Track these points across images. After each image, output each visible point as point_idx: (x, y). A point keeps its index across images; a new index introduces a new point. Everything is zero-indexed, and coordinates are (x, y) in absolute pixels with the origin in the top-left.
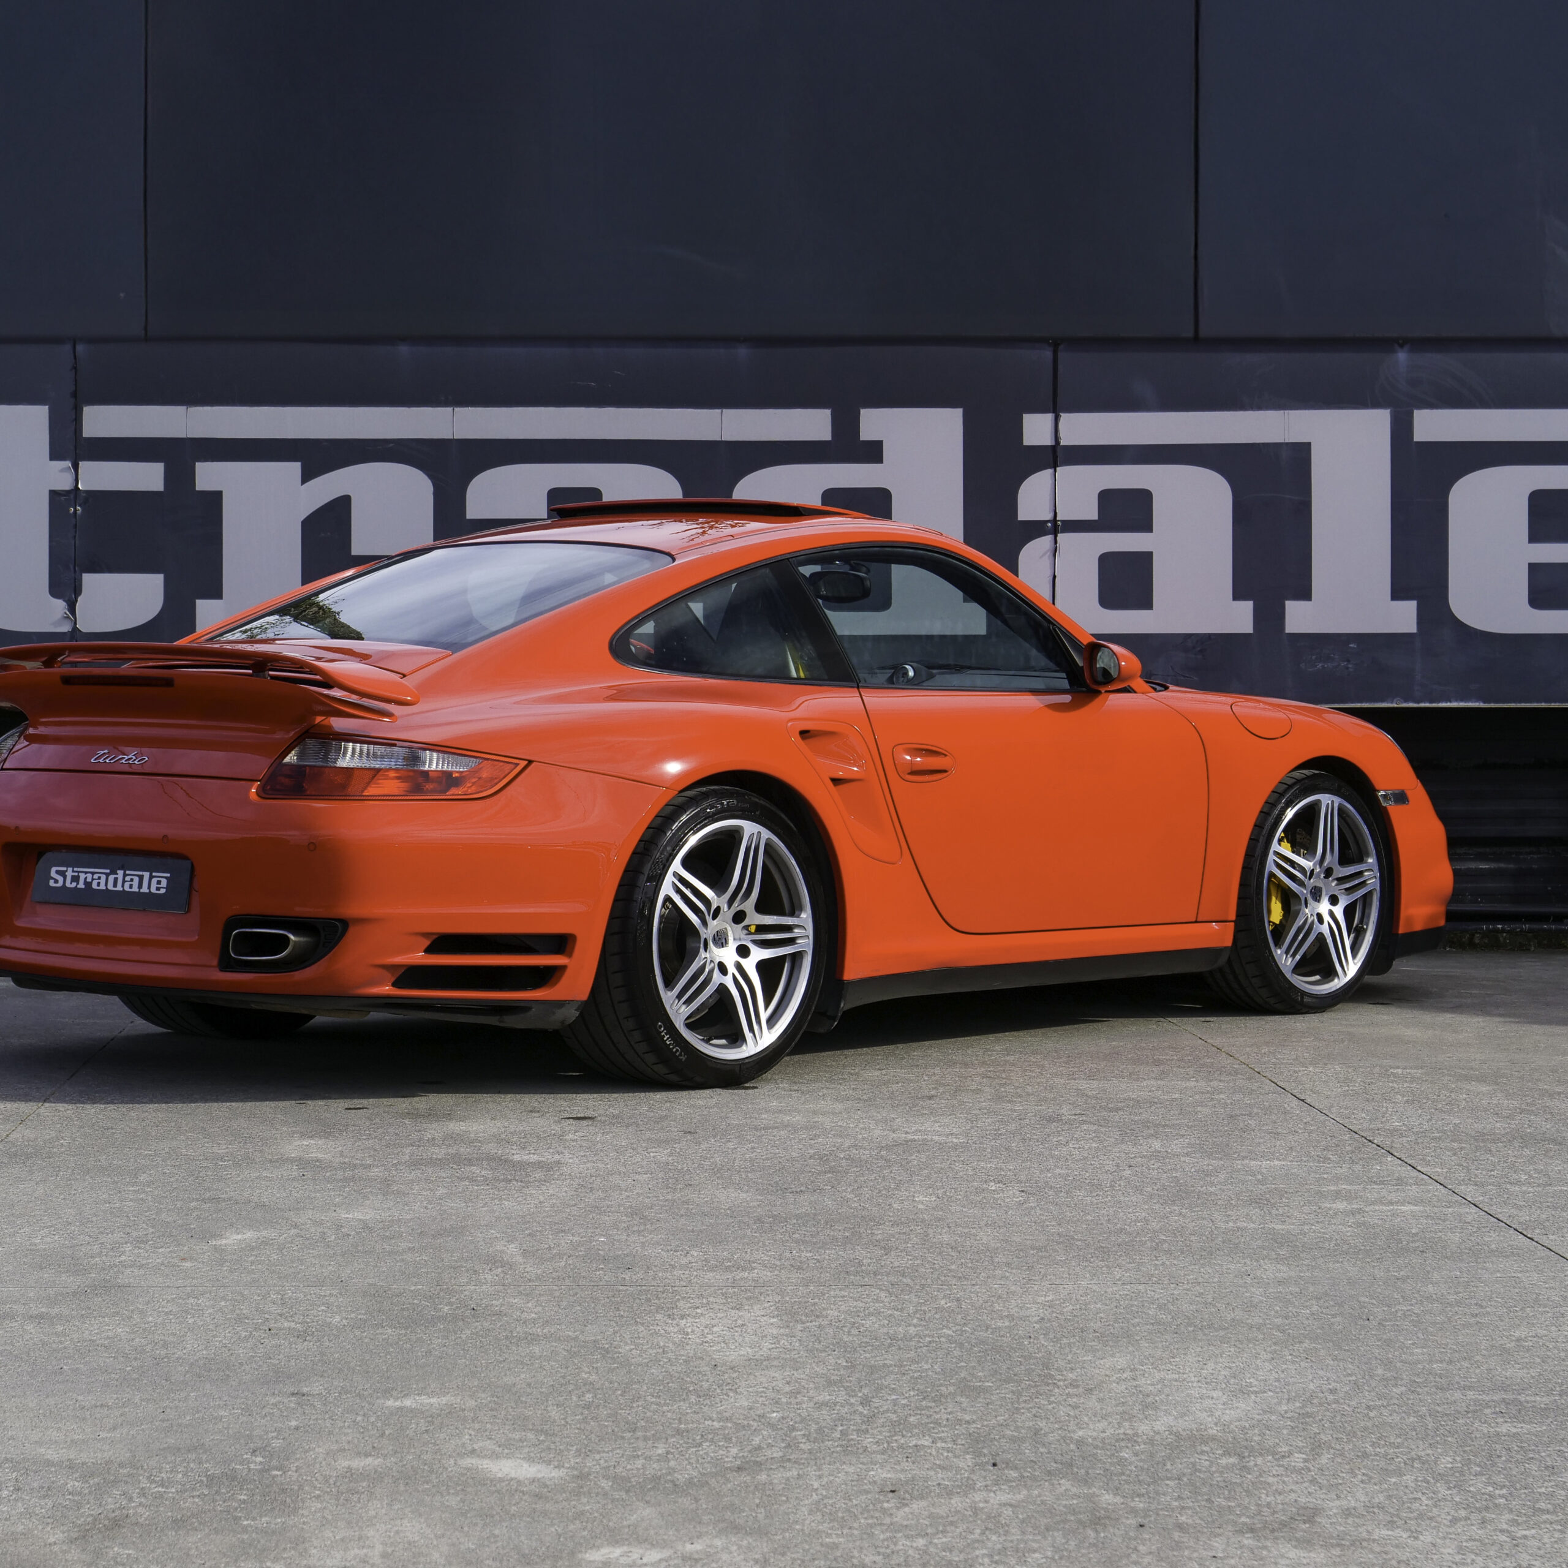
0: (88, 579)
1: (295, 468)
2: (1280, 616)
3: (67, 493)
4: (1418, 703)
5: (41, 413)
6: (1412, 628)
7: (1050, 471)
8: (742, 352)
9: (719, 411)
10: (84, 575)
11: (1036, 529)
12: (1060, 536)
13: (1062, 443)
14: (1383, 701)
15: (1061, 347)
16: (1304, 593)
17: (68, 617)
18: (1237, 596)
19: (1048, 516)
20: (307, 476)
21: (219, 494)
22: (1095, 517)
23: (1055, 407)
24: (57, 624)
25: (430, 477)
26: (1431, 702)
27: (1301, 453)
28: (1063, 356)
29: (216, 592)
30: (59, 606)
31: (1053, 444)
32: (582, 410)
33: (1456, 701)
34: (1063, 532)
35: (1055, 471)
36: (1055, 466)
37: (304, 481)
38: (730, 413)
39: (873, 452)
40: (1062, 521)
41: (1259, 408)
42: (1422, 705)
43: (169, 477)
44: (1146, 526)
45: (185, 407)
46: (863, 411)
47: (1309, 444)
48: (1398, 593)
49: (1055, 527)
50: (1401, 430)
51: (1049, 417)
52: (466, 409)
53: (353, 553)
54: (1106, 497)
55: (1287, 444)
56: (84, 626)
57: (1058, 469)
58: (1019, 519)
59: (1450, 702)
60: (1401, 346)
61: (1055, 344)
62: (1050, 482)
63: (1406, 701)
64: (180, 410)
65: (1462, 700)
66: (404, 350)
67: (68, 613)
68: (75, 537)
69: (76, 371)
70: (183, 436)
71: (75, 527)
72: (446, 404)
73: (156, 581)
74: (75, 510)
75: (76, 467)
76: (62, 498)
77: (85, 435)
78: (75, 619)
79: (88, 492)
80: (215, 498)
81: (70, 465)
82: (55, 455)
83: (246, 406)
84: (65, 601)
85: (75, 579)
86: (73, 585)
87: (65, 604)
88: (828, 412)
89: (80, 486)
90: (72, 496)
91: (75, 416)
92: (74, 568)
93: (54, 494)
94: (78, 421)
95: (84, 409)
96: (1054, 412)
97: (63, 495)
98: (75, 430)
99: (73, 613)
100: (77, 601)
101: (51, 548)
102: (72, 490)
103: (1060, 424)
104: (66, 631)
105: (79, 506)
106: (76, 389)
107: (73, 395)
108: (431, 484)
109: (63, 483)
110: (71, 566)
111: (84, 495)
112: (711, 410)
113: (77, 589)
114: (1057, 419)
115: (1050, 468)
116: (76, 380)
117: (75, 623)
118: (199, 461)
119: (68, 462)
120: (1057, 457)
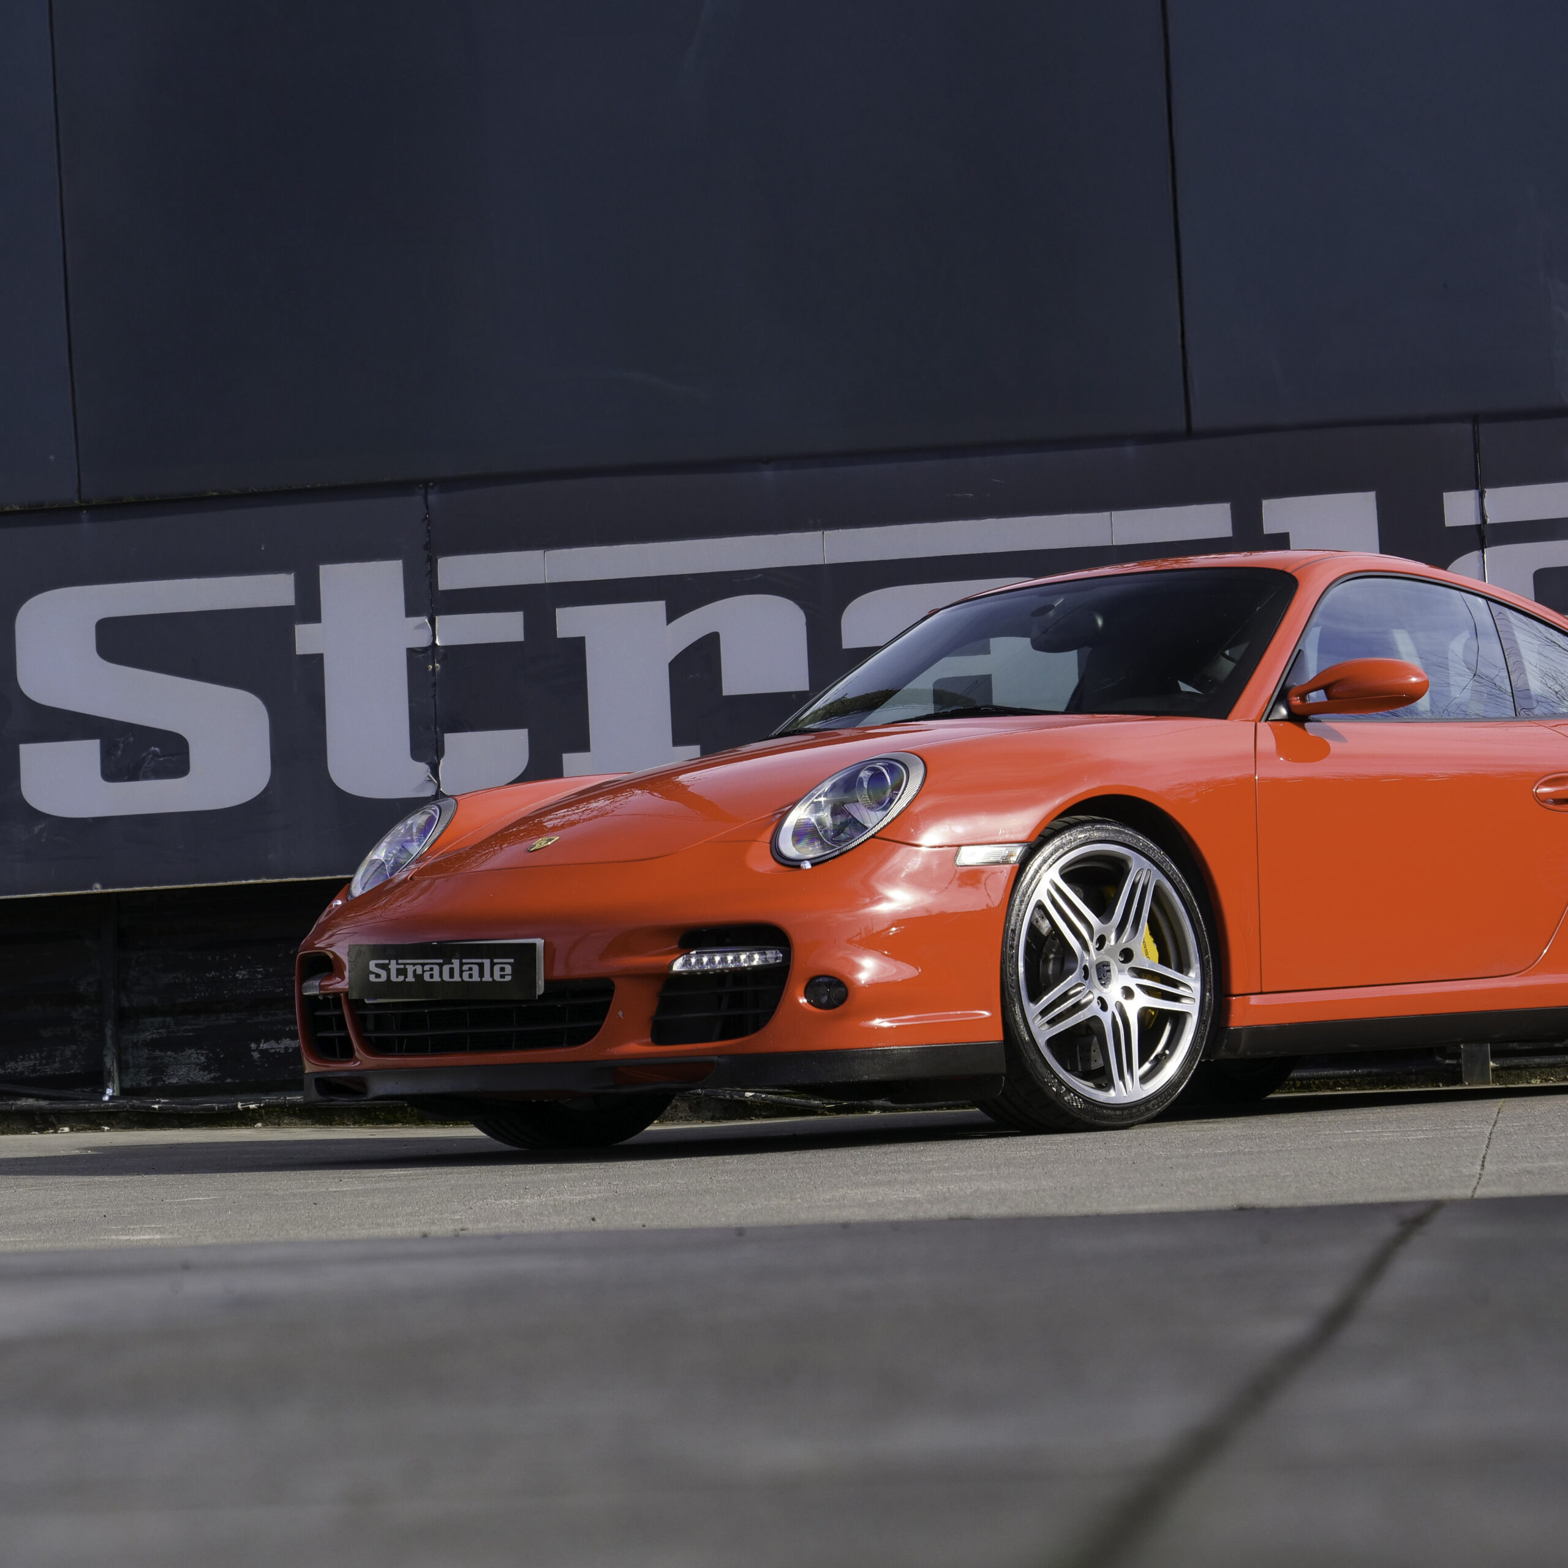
0: (450, 739)
1: (659, 607)
3: (425, 650)
5: (394, 568)
7: (1476, 554)
8: (1129, 450)
9: (1107, 514)
10: (445, 735)
13: (1489, 521)
15: (1482, 421)
17: (431, 780)
20: (672, 615)
21: (582, 640)
23: (1479, 483)
24: (420, 788)
25: (802, 607)
28: (1482, 427)
29: (582, 745)
30: (423, 768)
31: (1479, 522)
32: (960, 523)
35: (1483, 553)
36: (1482, 548)
37: (670, 620)
38: (1120, 516)
43: (529, 627)
45: (543, 551)
46: (1265, 503)
51: (1471, 495)
52: (837, 531)
53: (725, 693)
54: (1543, 578)
56: (448, 789)
57: (1485, 550)
61: (1475, 420)
62: (1478, 564)
64: (539, 553)
66: (768, 475)
67: (431, 776)
68: (435, 696)
69: (429, 521)
70: (541, 581)
71: (434, 685)
72: (815, 528)
73: (521, 736)
74: (434, 666)
75: (432, 622)
76: (421, 656)
77: (440, 588)
78: (439, 782)
79: (445, 647)
80: (577, 645)
81: (426, 620)
82: (411, 610)
83: (606, 545)
84: (427, 764)
85: (437, 740)
86: (435, 746)
87: (427, 766)
88: (1227, 507)
89: (438, 642)
90: (430, 653)
91: (429, 569)
92: (436, 729)
93: (411, 652)
94: (433, 573)
95: (439, 561)
96: (1477, 488)
97: (422, 653)
98: (431, 584)
99: (436, 776)
100: (439, 763)
101: (410, 708)
102: (430, 646)
103: (1485, 500)
104: (429, 795)
105: (437, 663)
106: (430, 541)
107: (427, 546)
108: (804, 615)
109: (422, 640)
110: (433, 727)
111: (442, 651)
112: (1100, 514)
113: (439, 751)
114: (1481, 496)
115: (1477, 550)
116: (429, 531)
117: (439, 787)
118: (559, 607)
119: (424, 617)
120: (1484, 537)
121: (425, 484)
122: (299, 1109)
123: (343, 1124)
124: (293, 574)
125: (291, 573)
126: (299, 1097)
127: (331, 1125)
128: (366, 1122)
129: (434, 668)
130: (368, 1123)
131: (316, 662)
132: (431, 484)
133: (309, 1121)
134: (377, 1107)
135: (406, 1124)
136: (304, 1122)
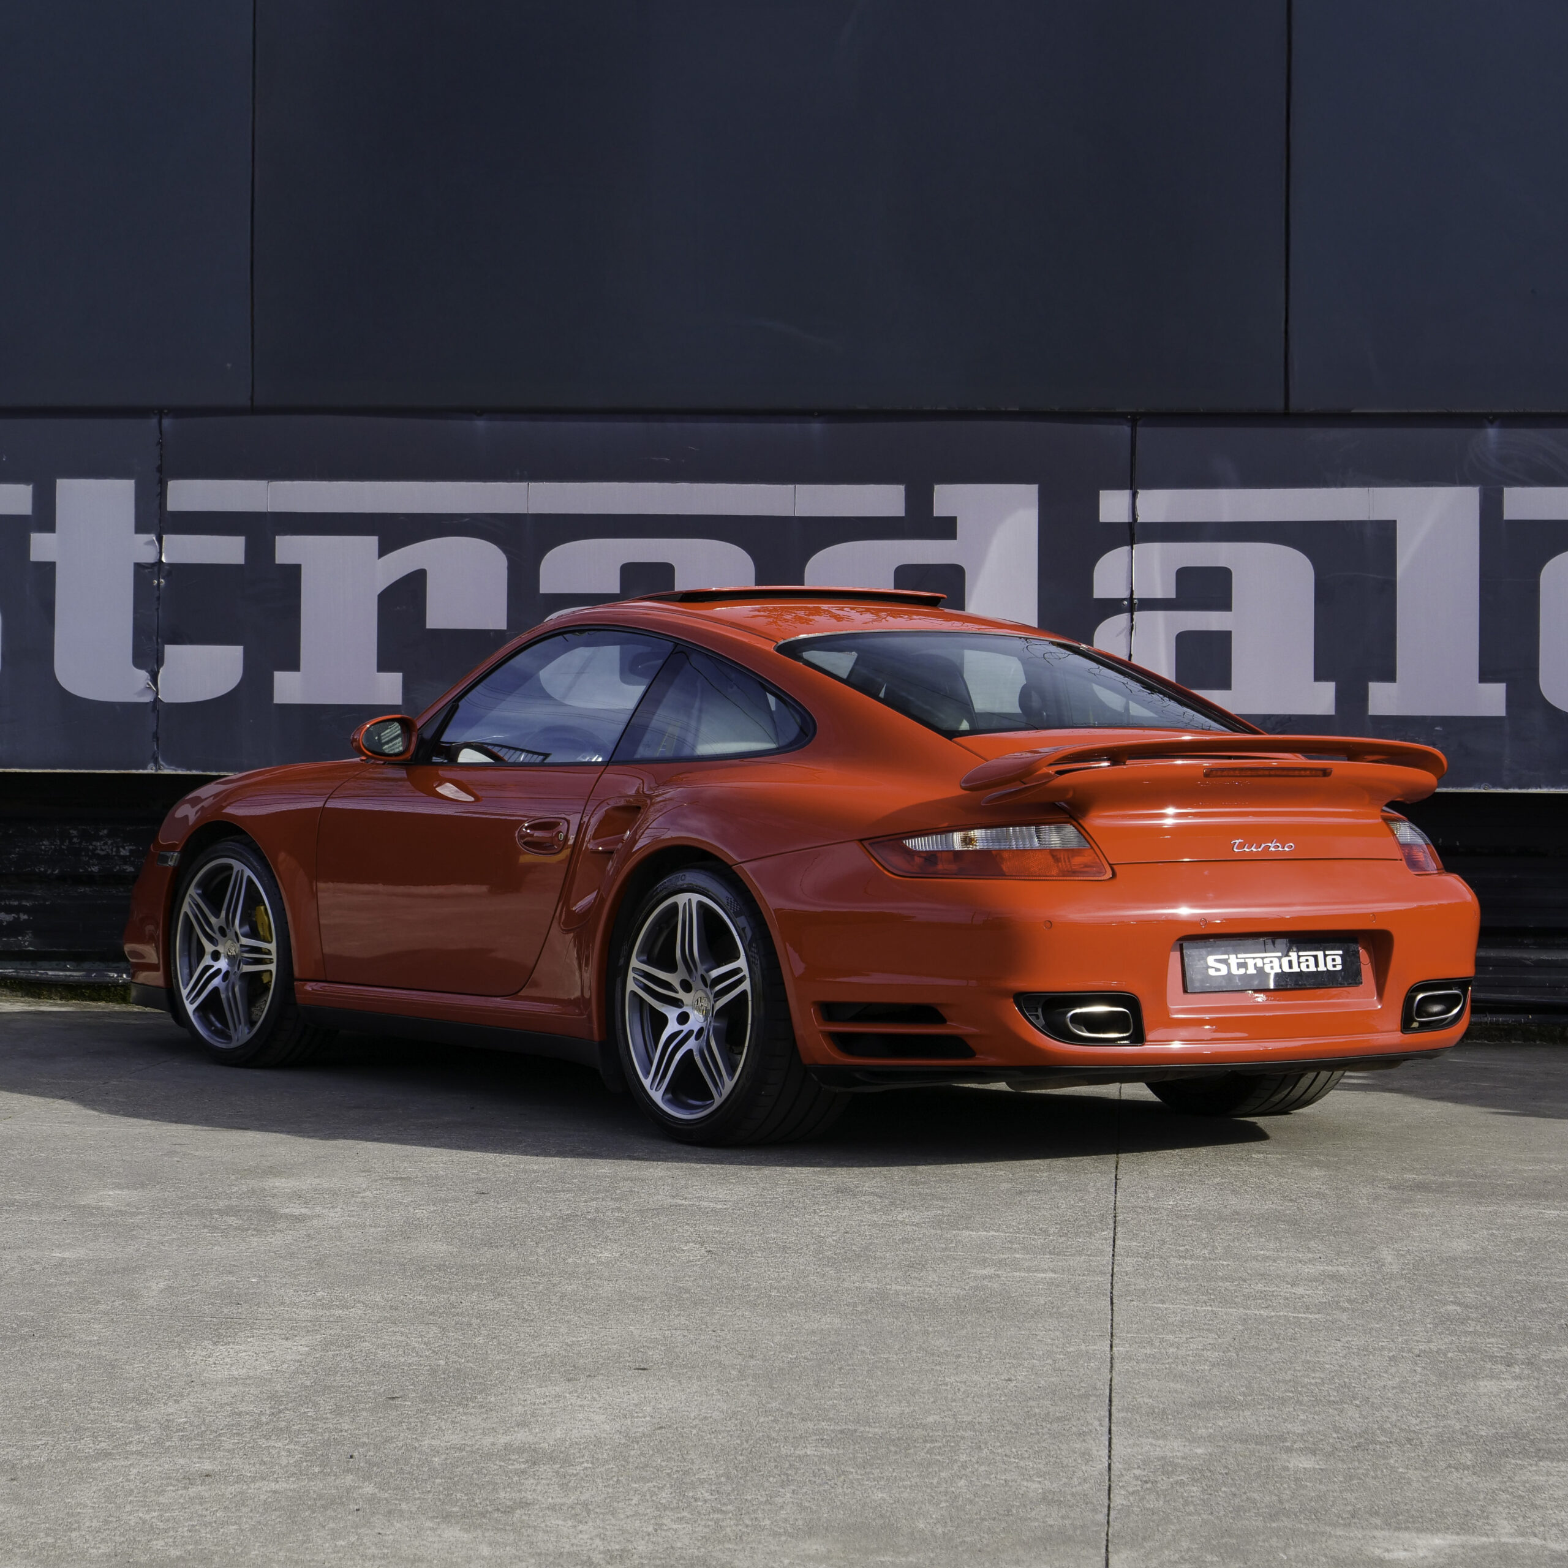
0: (170, 650)
1: (373, 541)
2: (1363, 698)
3: (153, 565)
4: (1507, 788)
5: (127, 487)
6: (1500, 710)
7: (1126, 549)
8: (816, 427)
9: (791, 486)
10: (166, 646)
11: (1111, 607)
12: (1136, 614)
13: (1139, 520)
14: (1470, 786)
15: (1139, 423)
16: (1389, 675)
17: (150, 688)
18: (1318, 677)
19: (1125, 594)
20: (383, 551)
21: (298, 567)
22: (1173, 595)
23: (1133, 483)
24: (141, 693)
25: (505, 551)
26: (1520, 788)
27: (1386, 531)
28: (1140, 430)
29: (293, 664)
30: (143, 675)
31: (1131, 521)
32: (656, 485)
33: (1547, 786)
34: (1139, 610)
35: (1132, 548)
36: (1131, 543)
37: (382, 553)
38: (802, 488)
39: (946, 529)
40: (1138, 599)
41: (1343, 485)
42: (1511, 791)
43: (250, 550)
44: (1225, 604)
45: (267, 481)
46: (937, 487)
47: (1395, 522)
48: (1486, 676)
49: (1132, 605)
50: (1491, 508)
51: (1126, 494)
52: (541, 483)
53: (430, 625)
54: (1185, 576)
55: (1372, 522)
56: (166, 697)
57: (1134, 546)
58: (1095, 596)
59: (1540, 788)
60: (1491, 422)
61: (1134, 419)
62: (1127, 559)
63: (1494, 786)
64: (263, 483)
65: (1553, 786)
66: (480, 424)
67: (150, 683)
68: (158, 609)
69: (162, 446)
70: (264, 510)
71: (158, 598)
72: (521, 479)
73: (235, 653)
74: (159, 582)
75: (160, 540)
76: (147, 571)
77: (169, 509)
78: (157, 689)
79: (171, 565)
80: (294, 572)
81: (154, 538)
82: (140, 528)
83: (326, 481)
84: (147, 672)
85: (158, 650)
86: (156, 656)
87: (147, 674)
88: (902, 488)
89: (164, 559)
90: (156, 569)
91: (159, 491)
92: (157, 640)
93: (138, 567)
94: (162, 495)
95: (169, 483)
96: (1131, 489)
97: (147, 568)
98: (160, 504)
99: (156, 684)
100: (159, 672)
101: (135, 619)
102: (156, 563)
103: (1138, 501)
104: (148, 701)
105: (163, 578)
106: (161, 464)
107: (160, 469)
108: (506, 559)
109: (148, 556)
110: (154, 638)
111: (167, 567)
112: (785, 486)
113: (159, 660)
114: (1134, 496)
115: (1127, 545)
116: (161, 455)
117: (157, 694)
118: (279, 534)
119: (152, 535)
120: (1134, 534)
121: (161, 412)
122: (11, 982)
123: (51, 998)
124: (31, 486)
125: (29, 485)
126: (11, 971)
127: (39, 998)
128: (72, 998)
129: (159, 583)
130: (74, 999)
131: (48, 570)
132: (166, 411)
133: (19, 994)
134: (83, 985)
135: (110, 1001)
136: (14, 994)
